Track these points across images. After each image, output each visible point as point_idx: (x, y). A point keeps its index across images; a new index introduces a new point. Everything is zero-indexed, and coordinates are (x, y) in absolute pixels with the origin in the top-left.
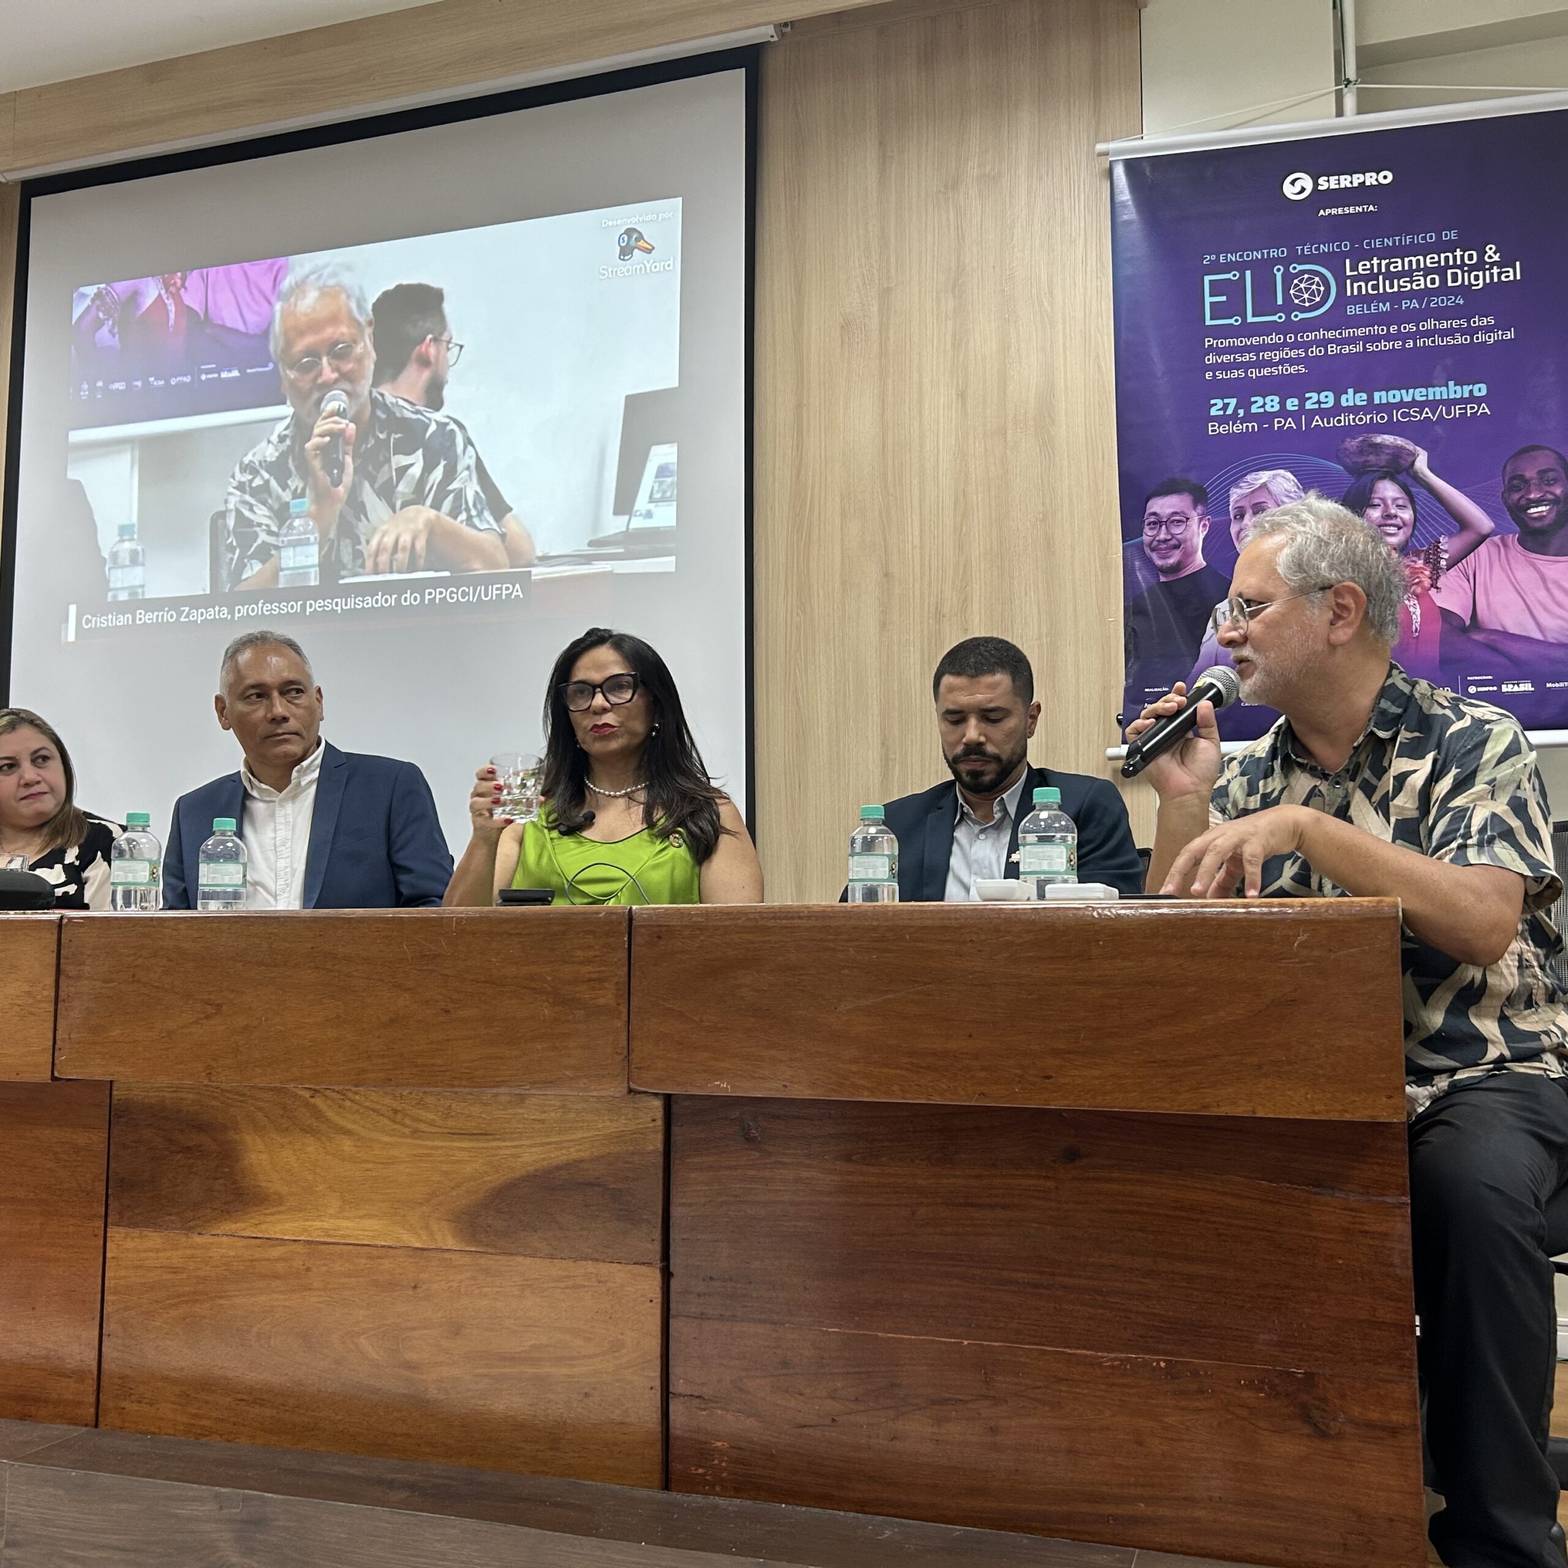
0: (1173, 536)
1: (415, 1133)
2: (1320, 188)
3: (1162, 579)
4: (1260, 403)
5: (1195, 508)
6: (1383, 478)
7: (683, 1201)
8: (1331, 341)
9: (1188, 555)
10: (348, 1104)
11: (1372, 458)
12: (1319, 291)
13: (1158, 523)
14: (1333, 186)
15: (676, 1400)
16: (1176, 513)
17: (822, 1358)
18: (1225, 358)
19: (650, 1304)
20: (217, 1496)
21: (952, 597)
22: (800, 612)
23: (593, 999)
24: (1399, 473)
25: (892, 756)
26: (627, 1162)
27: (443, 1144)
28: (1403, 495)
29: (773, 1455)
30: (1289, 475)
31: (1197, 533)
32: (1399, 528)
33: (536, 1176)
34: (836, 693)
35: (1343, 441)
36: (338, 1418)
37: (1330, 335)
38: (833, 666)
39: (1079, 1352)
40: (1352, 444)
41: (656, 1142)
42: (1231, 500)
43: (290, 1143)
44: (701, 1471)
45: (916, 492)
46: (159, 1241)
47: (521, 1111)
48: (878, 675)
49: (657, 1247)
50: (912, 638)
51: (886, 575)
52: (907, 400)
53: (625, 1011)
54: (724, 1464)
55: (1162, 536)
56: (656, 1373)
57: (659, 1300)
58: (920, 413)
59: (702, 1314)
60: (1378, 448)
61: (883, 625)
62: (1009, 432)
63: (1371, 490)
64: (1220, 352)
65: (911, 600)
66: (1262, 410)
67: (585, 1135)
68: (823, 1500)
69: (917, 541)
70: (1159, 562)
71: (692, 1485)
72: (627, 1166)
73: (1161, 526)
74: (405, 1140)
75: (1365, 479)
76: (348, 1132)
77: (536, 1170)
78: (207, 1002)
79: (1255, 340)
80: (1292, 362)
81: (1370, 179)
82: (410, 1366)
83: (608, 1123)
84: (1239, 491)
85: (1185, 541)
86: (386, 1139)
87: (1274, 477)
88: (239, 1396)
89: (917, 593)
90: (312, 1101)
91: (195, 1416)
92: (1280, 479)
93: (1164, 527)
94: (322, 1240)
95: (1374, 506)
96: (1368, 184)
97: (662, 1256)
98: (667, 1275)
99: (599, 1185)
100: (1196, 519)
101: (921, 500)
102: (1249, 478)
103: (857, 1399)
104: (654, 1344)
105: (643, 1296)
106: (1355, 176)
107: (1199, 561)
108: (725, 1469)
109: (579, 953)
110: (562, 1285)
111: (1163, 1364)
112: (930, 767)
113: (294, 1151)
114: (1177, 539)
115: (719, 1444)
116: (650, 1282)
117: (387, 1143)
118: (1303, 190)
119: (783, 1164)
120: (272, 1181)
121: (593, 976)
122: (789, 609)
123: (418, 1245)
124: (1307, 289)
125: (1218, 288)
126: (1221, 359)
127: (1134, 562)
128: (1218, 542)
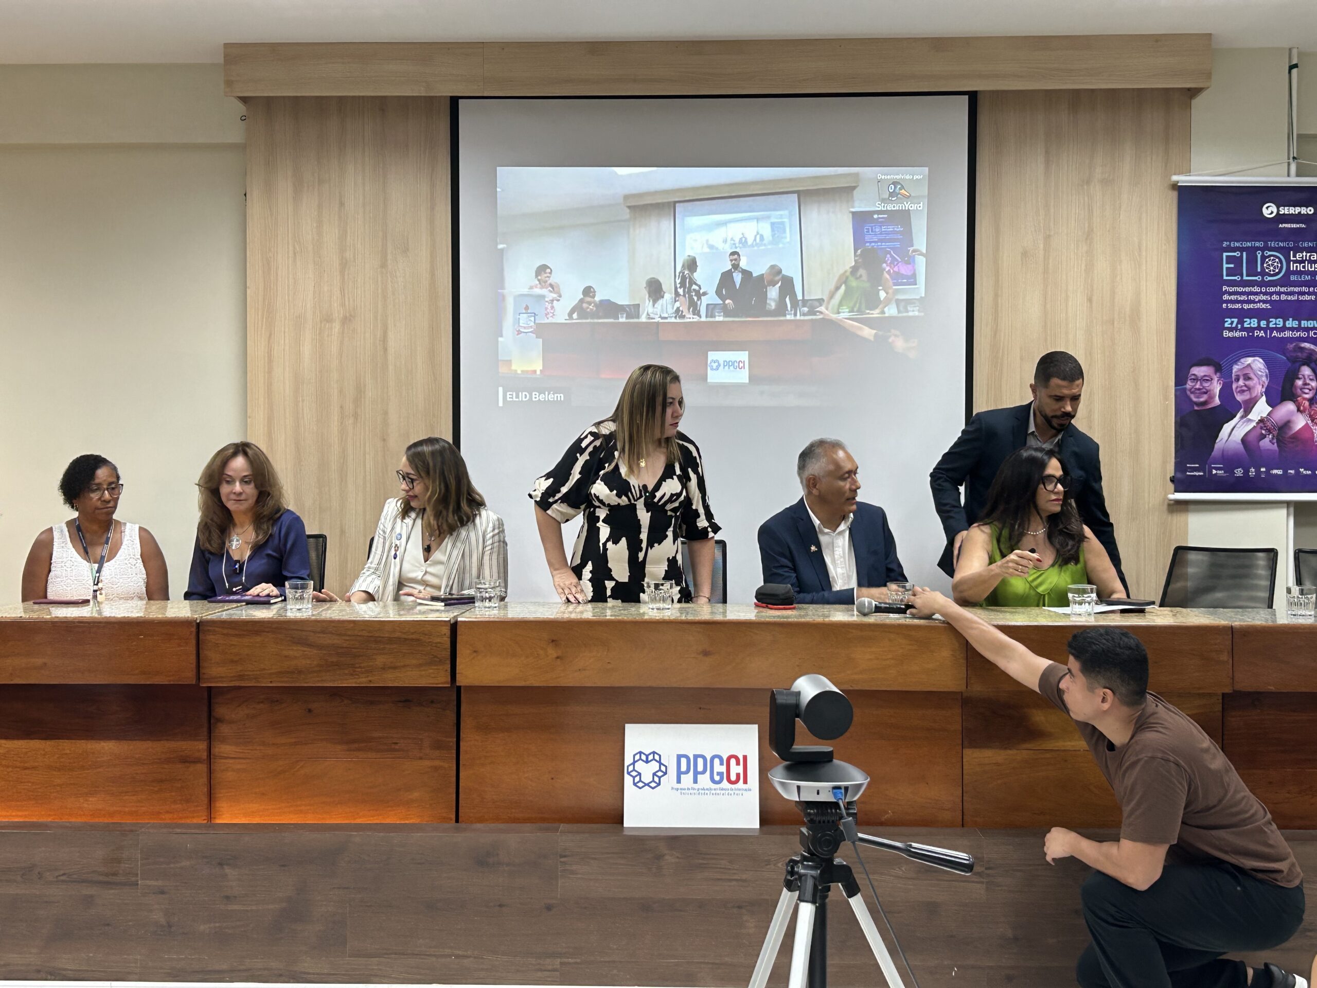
0: (1204, 387)
2: (1281, 213)
3: (1196, 408)
4: (1248, 322)
5: (1216, 374)
6: (1304, 365)
8: (1283, 293)
9: (1211, 398)
11: (1299, 354)
12: (1278, 266)
13: (1196, 379)
14: (1286, 213)
16: (1205, 376)
18: (1233, 297)
23: (1216, 658)
24: (1311, 363)
26: (1208, 716)
28: (1313, 374)
30: (1261, 360)
31: (1216, 387)
32: (1310, 390)
35: (1287, 345)
37: (1283, 289)
40: (1291, 346)
42: (1234, 371)
52: (1059, 299)
55: (1198, 386)
58: (1066, 306)
60: (1302, 349)
62: (1116, 323)
63: (1299, 370)
64: (1230, 294)
66: (1249, 326)
70: (1195, 399)
73: (1197, 382)
75: (1297, 364)
79: (1247, 289)
80: (1264, 302)
81: (1304, 211)
83: (1198, 701)
84: (1237, 367)
85: (1210, 390)
87: (1254, 361)
92: (1256, 362)
93: (1199, 382)
95: (1299, 379)
96: (1302, 213)
100: (1216, 379)
102: (1242, 360)
106: (1297, 208)
107: (1217, 401)
114: (1206, 389)
118: (1272, 213)
121: (1218, 649)
124: (1272, 265)
125: (1230, 260)
126: (1231, 297)
127: (1182, 398)
128: (1226, 393)
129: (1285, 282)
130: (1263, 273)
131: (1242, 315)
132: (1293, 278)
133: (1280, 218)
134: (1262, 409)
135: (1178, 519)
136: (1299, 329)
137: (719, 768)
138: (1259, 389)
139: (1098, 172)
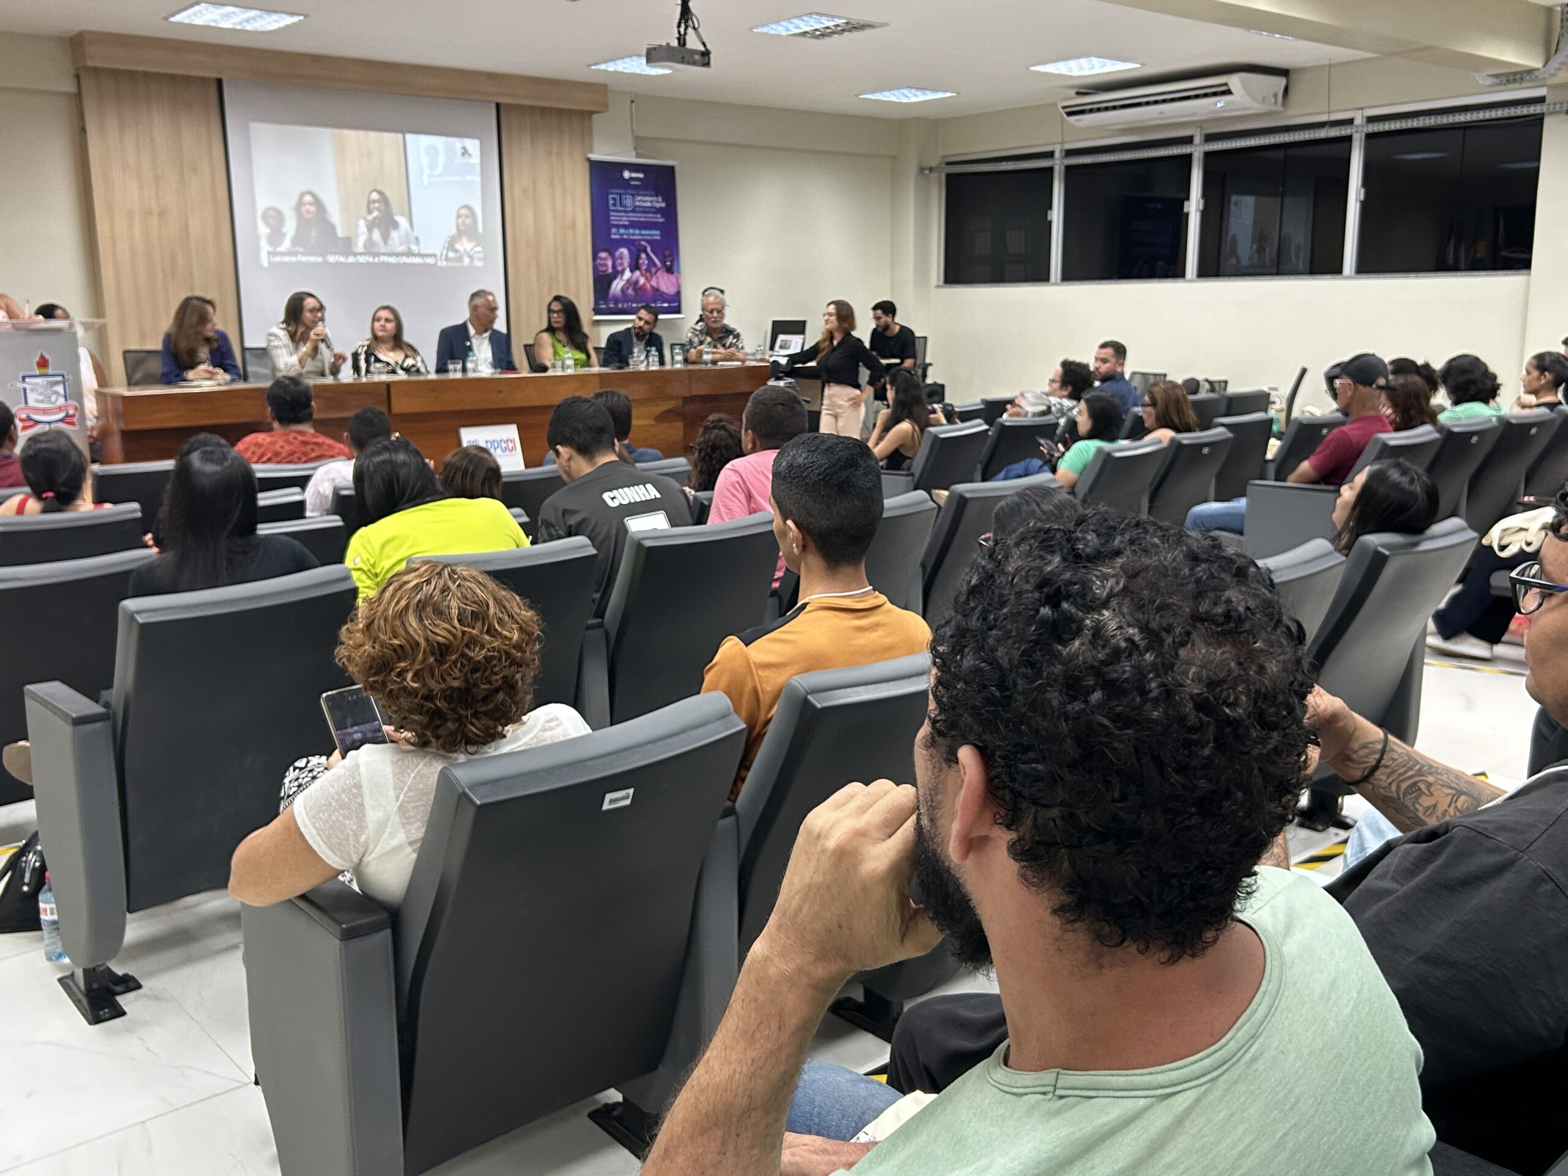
0: (604, 263)
2: (631, 176)
3: (601, 272)
4: (621, 231)
5: (609, 256)
6: (642, 252)
8: (633, 217)
9: (607, 268)
11: (640, 247)
12: (630, 203)
13: (602, 259)
14: (633, 176)
16: (605, 257)
30: (627, 250)
31: (610, 263)
32: (645, 264)
37: (633, 215)
40: (636, 243)
42: (616, 255)
45: (544, 243)
52: (541, 215)
55: (602, 262)
58: (544, 220)
60: (640, 245)
62: (566, 228)
63: (641, 255)
64: (613, 216)
66: (621, 233)
70: (600, 268)
75: (640, 252)
79: (619, 214)
80: (627, 221)
81: (639, 175)
84: (617, 253)
85: (607, 264)
92: (625, 251)
95: (641, 259)
96: (639, 177)
100: (609, 259)
102: (619, 250)
106: (636, 174)
107: (610, 270)
118: (627, 176)
125: (614, 199)
126: (614, 218)
127: (595, 269)
128: (614, 266)
129: (633, 211)
130: (625, 206)
131: (618, 227)
132: (637, 209)
133: (631, 179)
134: (627, 274)
135: (596, 329)
136: (639, 235)
137: (504, 445)
138: (626, 264)
139: (555, 150)
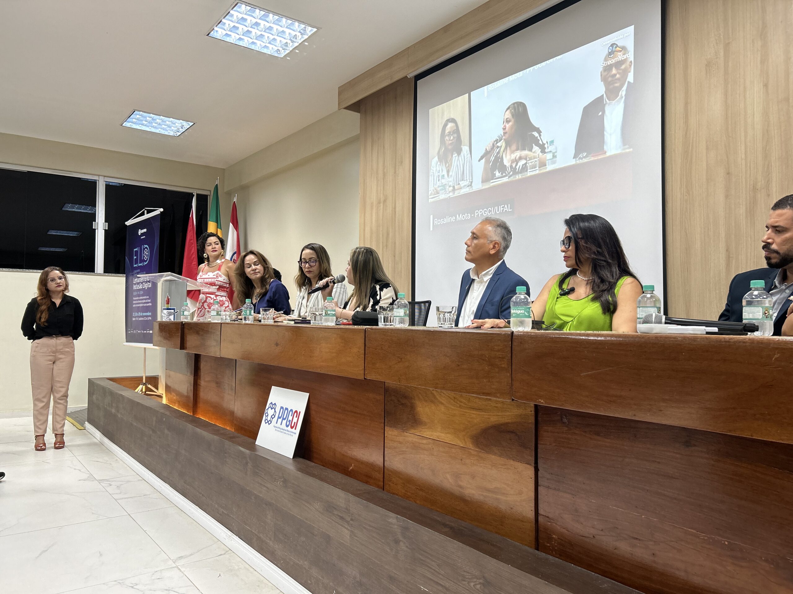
1: (460, 407)
7: (542, 443)
10: (442, 394)
15: (541, 516)
17: (590, 511)
19: (531, 479)
20: (397, 517)
21: (761, 181)
22: (687, 194)
23: (500, 365)
25: (731, 256)
26: (524, 426)
27: (468, 411)
29: (572, 545)
33: (495, 426)
34: (704, 229)
36: (442, 500)
38: (703, 217)
39: (689, 530)
41: (532, 420)
43: (428, 405)
44: (548, 545)
45: (743, 134)
46: (397, 433)
47: (490, 403)
48: (724, 220)
49: (533, 459)
50: (741, 201)
51: (728, 173)
52: (738, 92)
53: (510, 370)
54: (556, 544)
56: (532, 504)
57: (534, 478)
59: (549, 486)
61: (727, 197)
65: (741, 183)
67: (510, 414)
68: (589, 567)
69: (743, 156)
71: (546, 550)
72: (523, 427)
74: (457, 408)
76: (442, 404)
77: (495, 424)
78: (399, 357)
82: (460, 487)
83: (516, 410)
86: (453, 407)
88: (417, 487)
89: (744, 180)
90: (433, 392)
91: (406, 491)
94: (437, 439)
97: (535, 462)
98: (536, 470)
99: (515, 433)
101: (746, 137)
103: (602, 530)
104: (532, 494)
105: (529, 476)
108: (556, 546)
109: (496, 347)
110: (503, 467)
111: (726, 543)
112: (750, 260)
113: (429, 408)
115: (554, 536)
116: (530, 471)
117: (453, 409)
119: (575, 433)
120: (424, 418)
121: (501, 356)
122: (682, 194)
123: (462, 446)
137: (290, 418)
